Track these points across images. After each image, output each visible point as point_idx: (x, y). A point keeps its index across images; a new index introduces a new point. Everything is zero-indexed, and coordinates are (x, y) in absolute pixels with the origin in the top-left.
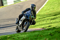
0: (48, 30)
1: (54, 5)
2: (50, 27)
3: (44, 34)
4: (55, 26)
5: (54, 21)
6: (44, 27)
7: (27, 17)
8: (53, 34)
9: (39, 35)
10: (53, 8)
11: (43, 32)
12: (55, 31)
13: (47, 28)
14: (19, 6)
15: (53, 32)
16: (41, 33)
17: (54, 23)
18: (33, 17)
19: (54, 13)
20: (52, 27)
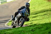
0: (30, 26)
1: (35, 5)
2: (32, 24)
3: (27, 30)
4: (36, 23)
5: (35, 19)
6: (27, 24)
7: (23, 14)
8: (34, 30)
9: (22, 31)
10: (34, 8)
11: (26, 28)
12: (36, 27)
13: (29, 25)
14: (5, 6)
15: (34, 28)
16: (24, 29)
17: (35, 20)
18: (28, 14)
19: (35, 12)
20: (34, 24)
